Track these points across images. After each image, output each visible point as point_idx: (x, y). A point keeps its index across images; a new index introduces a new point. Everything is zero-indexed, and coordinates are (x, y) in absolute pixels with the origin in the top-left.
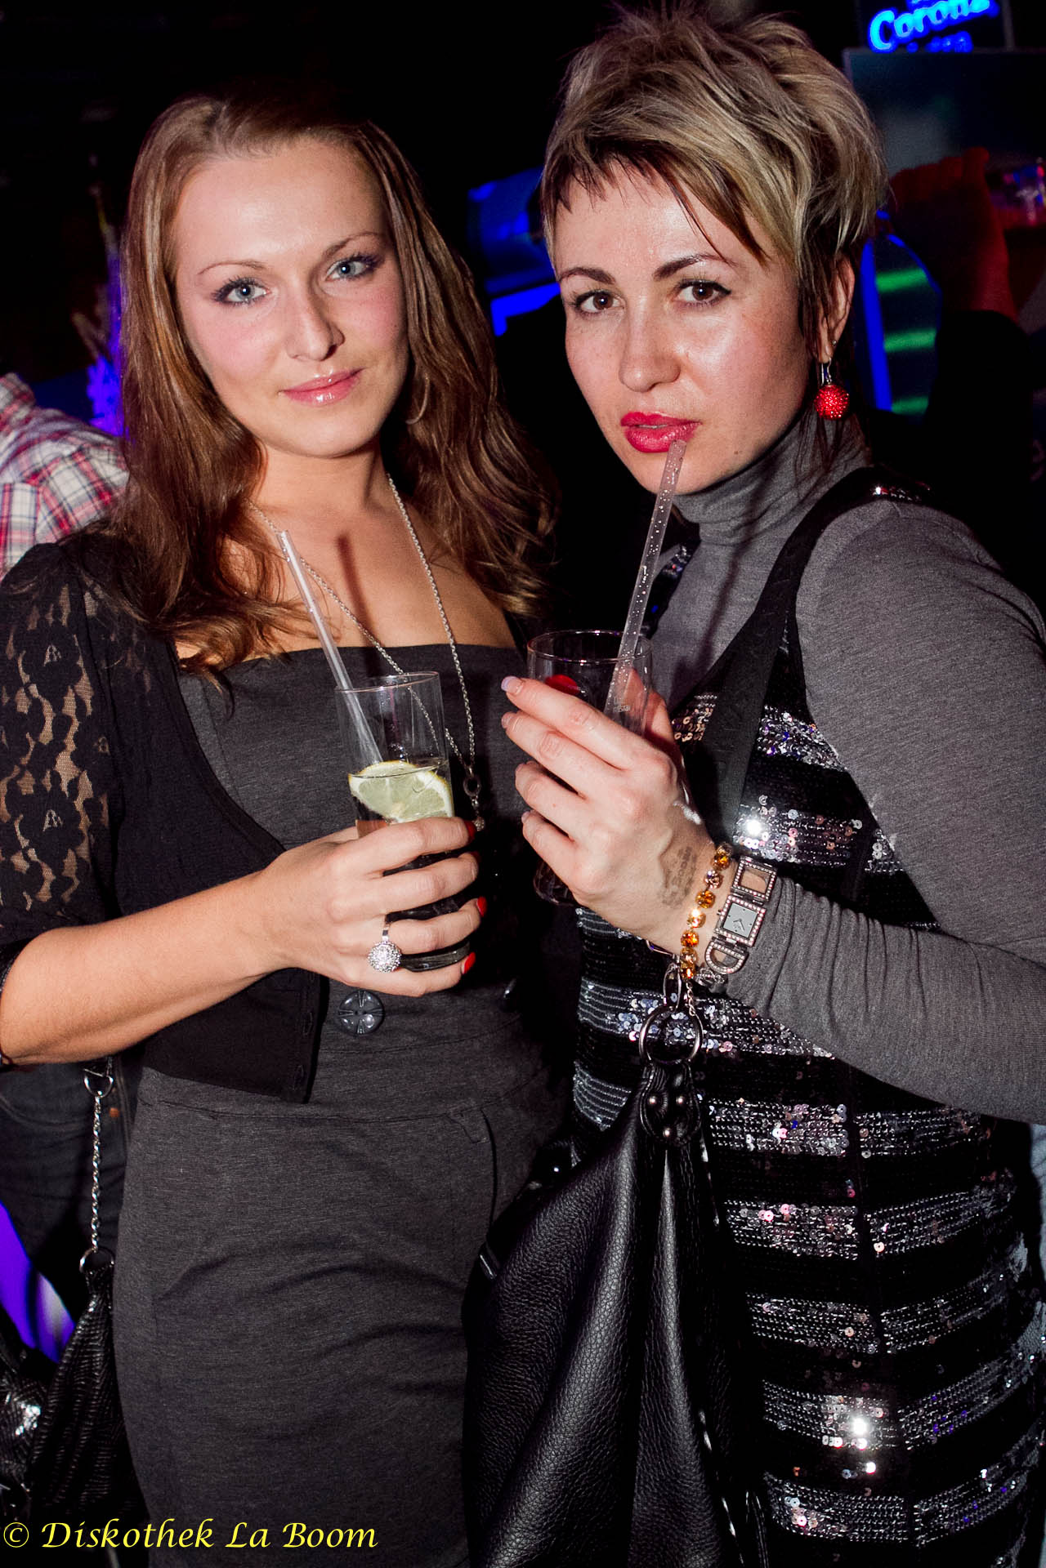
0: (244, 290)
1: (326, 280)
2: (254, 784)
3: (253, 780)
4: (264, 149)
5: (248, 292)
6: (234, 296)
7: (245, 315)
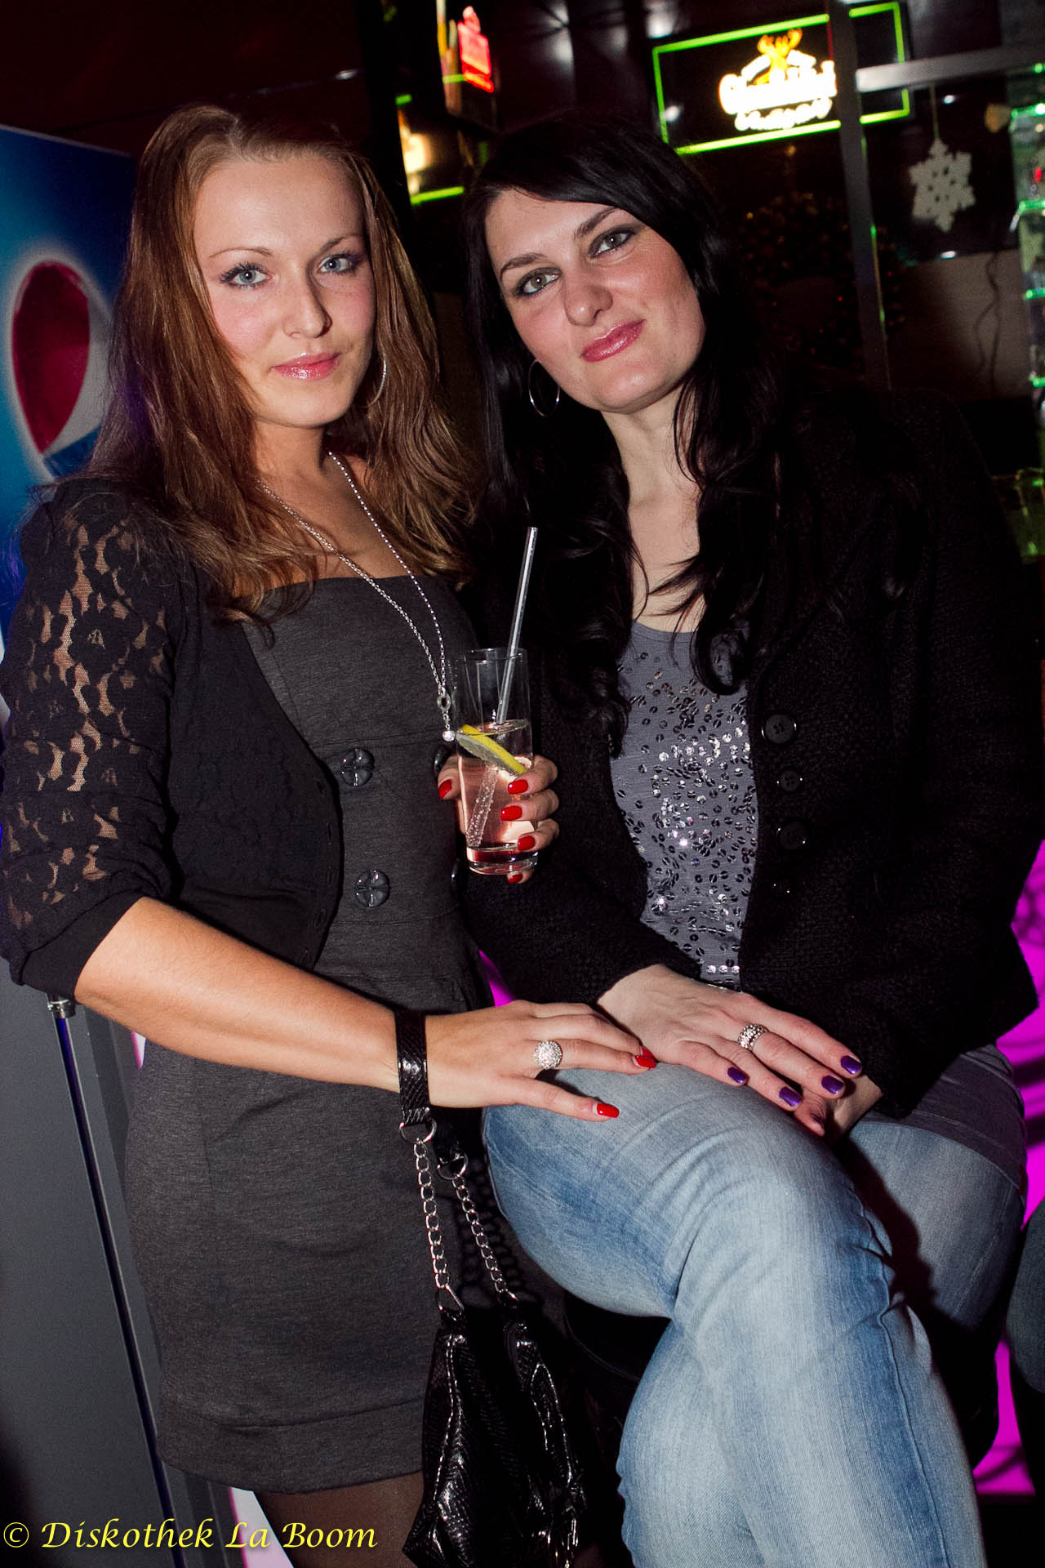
0: (247, 275)
1: (318, 272)
2: (306, 692)
3: (307, 689)
4: (276, 155)
5: (250, 276)
6: (238, 279)
7: (248, 296)
